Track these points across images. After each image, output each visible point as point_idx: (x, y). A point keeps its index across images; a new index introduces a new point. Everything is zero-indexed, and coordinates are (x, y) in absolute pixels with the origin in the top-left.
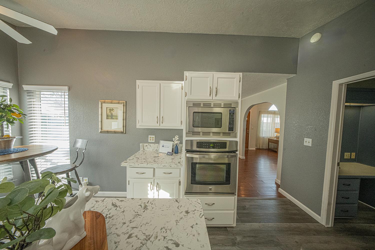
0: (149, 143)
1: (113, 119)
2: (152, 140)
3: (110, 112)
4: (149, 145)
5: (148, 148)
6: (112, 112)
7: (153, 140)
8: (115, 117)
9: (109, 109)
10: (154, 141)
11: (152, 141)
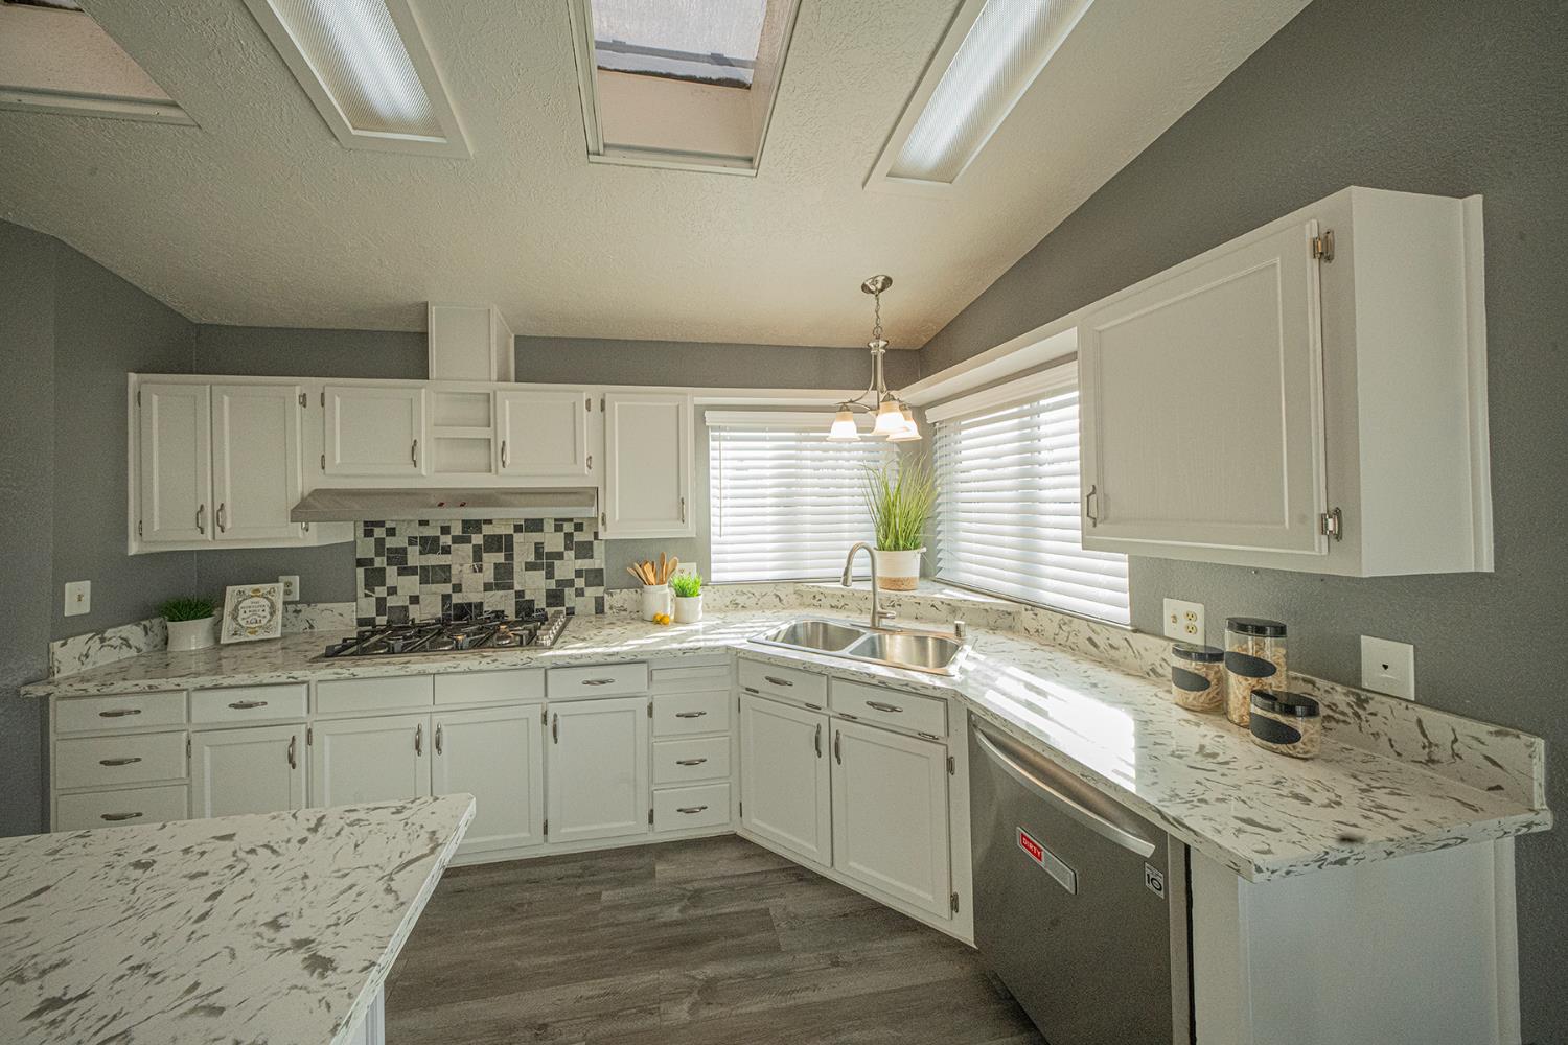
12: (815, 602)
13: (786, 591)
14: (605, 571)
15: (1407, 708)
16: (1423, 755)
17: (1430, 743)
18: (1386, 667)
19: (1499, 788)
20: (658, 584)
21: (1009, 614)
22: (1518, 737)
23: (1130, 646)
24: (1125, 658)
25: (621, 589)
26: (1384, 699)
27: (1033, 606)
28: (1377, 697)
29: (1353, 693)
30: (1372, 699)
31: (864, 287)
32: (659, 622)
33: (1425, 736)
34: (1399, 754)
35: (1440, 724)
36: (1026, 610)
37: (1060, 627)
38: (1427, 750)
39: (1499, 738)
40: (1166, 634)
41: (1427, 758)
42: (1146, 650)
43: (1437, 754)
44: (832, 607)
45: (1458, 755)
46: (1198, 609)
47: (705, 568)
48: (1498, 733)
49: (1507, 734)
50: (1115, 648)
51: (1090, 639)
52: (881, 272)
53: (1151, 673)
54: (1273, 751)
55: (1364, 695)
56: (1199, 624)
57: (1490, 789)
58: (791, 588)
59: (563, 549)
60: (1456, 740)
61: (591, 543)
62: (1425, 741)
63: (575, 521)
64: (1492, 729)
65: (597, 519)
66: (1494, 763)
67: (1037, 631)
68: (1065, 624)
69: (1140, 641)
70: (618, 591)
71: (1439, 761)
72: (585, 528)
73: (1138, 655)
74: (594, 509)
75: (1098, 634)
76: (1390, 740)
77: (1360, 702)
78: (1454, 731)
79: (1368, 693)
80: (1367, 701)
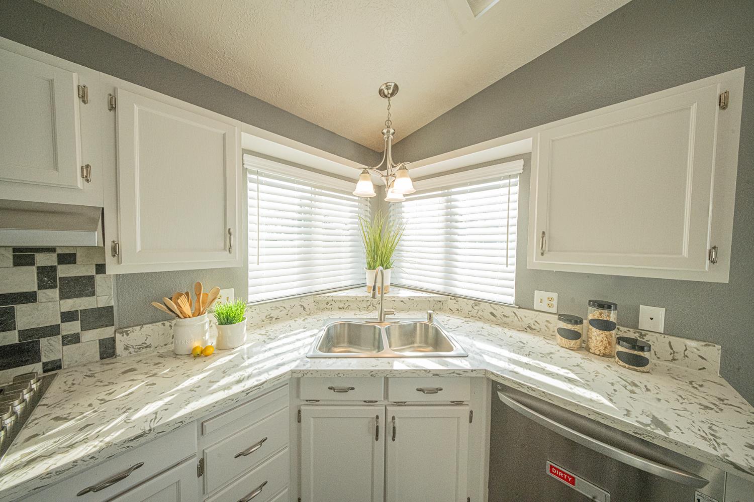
12: (328, 307)
13: (308, 302)
14: (115, 309)
15: (664, 337)
16: (671, 357)
17: (674, 352)
18: (652, 319)
19: (704, 368)
20: (194, 315)
21: (440, 301)
22: (714, 346)
23: (516, 315)
24: (513, 321)
25: (142, 325)
26: (653, 334)
27: (455, 297)
28: (651, 333)
29: (638, 332)
30: (647, 334)
31: (381, 92)
32: (199, 355)
33: (672, 349)
34: (658, 358)
35: (679, 343)
36: (451, 299)
37: (473, 307)
38: (672, 355)
39: (706, 347)
40: (535, 308)
41: (672, 358)
42: (525, 317)
43: (677, 356)
44: (340, 308)
45: (686, 356)
46: (555, 295)
47: (242, 291)
48: (706, 345)
49: (709, 345)
50: (506, 317)
51: (492, 313)
52: (392, 80)
53: (527, 328)
54: (637, 371)
55: (643, 333)
56: (555, 303)
57: (700, 369)
58: (311, 299)
59: (36, 289)
60: (686, 349)
61: (91, 279)
62: (672, 351)
63: (59, 251)
64: (703, 343)
65: (103, 248)
66: (703, 358)
67: (458, 310)
68: (476, 305)
69: (521, 313)
70: (138, 328)
71: (677, 360)
72: (78, 259)
73: (519, 320)
74: (97, 235)
75: (496, 310)
76: (655, 352)
77: (642, 336)
78: (686, 346)
79: (646, 332)
80: (645, 335)
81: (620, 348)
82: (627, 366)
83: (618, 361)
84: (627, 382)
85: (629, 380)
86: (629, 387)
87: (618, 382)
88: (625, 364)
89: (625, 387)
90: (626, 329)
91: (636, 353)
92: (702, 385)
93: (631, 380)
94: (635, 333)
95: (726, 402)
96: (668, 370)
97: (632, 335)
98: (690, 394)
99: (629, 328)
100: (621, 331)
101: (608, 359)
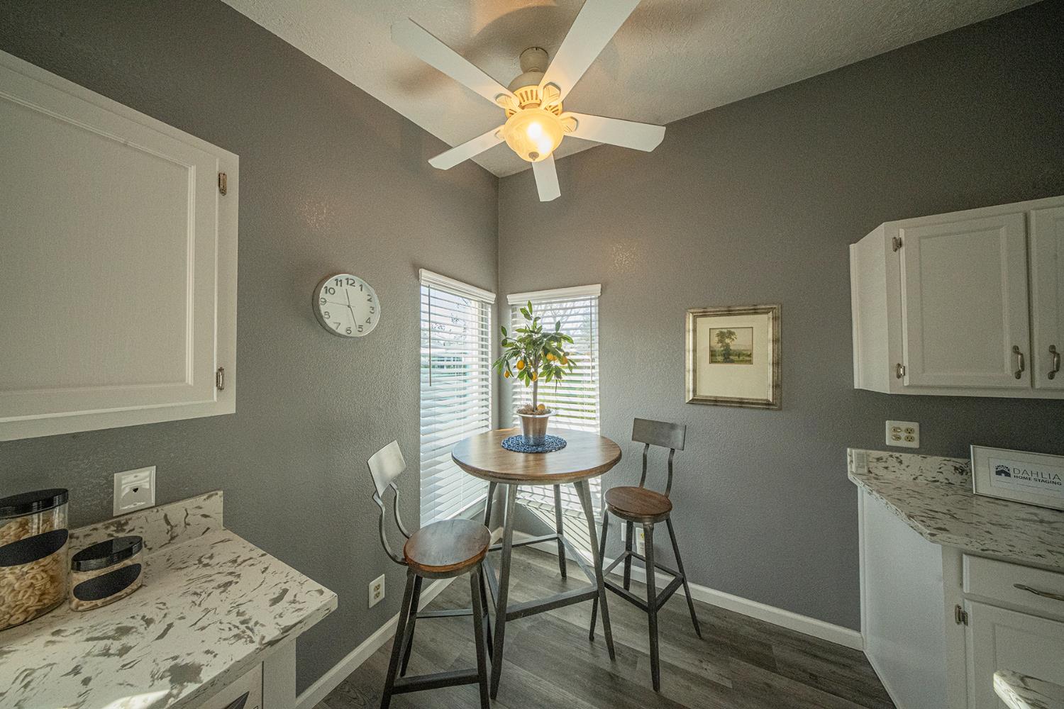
0: (896, 451)
1: (732, 362)
2: (903, 437)
3: (721, 341)
4: (891, 456)
5: (886, 468)
6: (728, 341)
7: (910, 439)
8: (737, 357)
9: (717, 331)
10: (915, 444)
11: (903, 443)
15: (158, 511)
16: (168, 538)
17: (172, 527)
18: (135, 490)
19: (208, 529)
22: (215, 495)
26: (139, 514)
29: (112, 524)
33: (169, 524)
35: (177, 511)
38: (170, 533)
39: (209, 500)
41: (170, 538)
43: (176, 531)
45: (188, 524)
48: (208, 497)
49: (211, 496)
55: (123, 520)
57: (203, 533)
60: (187, 515)
62: (169, 527)
64: (205, 497)
66: (205, 516)
71: (176, 536)
77: (120, 527)
78: (186, 510)
79: (126, 517)
80: (126, 523)
81: (82, 577)
82: (99, 602)
83: (78, 606)
84: (108, 638)
85: (110, 631)
86: (116, 646)
87: (88, 654)
88: (94, 602)
89: (106, 653)
90: (87, 529)
91: (117, 567)
92: (212, 554)
93: (114, 627)
94: (107, 528)
95: (239, 560)
96: (168, 560)
97: (100, 534)
98: (204, 580)
99: (92, 523)
100: (77, 538)
101: (50, 615)
